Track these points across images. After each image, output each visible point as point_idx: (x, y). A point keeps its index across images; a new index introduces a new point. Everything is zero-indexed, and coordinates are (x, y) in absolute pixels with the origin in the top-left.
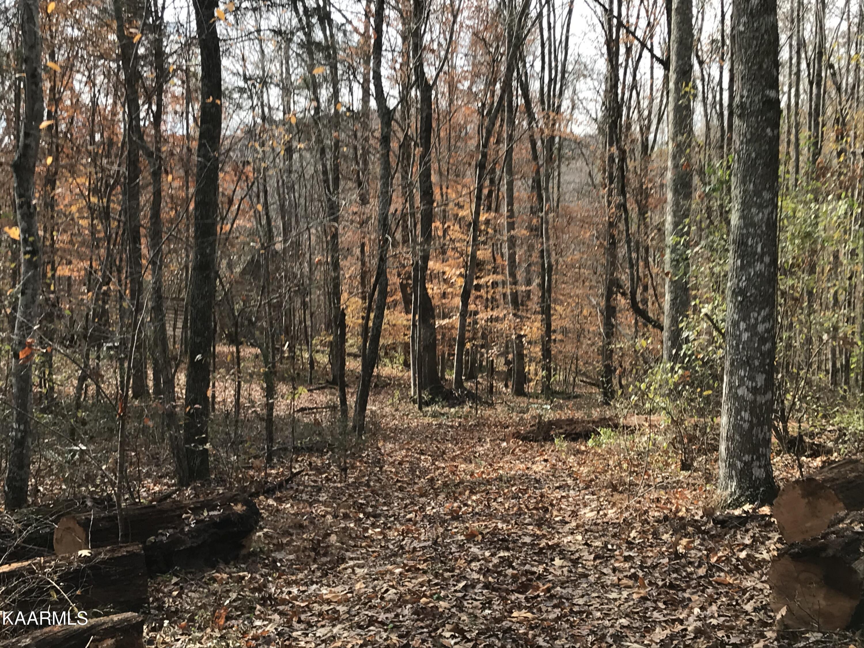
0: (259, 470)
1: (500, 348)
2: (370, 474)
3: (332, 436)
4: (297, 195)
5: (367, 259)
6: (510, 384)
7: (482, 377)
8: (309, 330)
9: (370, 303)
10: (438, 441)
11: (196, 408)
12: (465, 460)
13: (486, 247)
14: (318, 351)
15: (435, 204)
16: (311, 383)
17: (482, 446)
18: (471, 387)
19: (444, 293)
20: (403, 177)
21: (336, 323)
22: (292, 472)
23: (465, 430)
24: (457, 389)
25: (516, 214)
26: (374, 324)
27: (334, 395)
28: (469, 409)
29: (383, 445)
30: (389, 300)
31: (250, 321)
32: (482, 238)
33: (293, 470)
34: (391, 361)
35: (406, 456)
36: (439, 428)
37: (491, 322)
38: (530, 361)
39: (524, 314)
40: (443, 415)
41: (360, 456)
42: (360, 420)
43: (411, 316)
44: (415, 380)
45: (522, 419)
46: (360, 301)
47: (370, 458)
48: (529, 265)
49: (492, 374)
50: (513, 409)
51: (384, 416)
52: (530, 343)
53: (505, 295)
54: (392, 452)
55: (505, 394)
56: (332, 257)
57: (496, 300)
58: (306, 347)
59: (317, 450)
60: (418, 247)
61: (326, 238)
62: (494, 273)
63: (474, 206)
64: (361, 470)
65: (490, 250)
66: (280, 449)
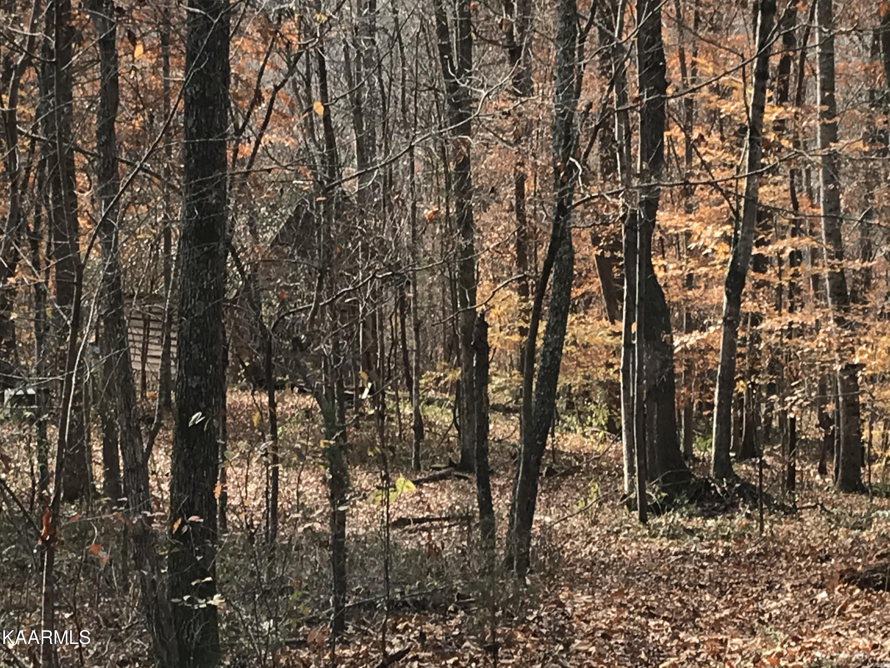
0: (318, 648)
1: (810, 390)
2: (546, 658)
3: (465, 577)
4: (385, 78)
5: (529, 209)
6: (831, 467)
7: (769, 454)
8: (413, 357)
9: (538, 302)
10: (682, 589)
11: (192, 523)
12: (741, 628)
13: (779, 178)
14: (430, 402)
15: (670, 91)
16: (418, 467)
17: (776, 598)
18: (748, 473)
19: (690, 276)
20: (602, 34)
21: (466, 344)
22: (385, 654)
23: (738, 564)
24: (719, 477)
25: (840, 107)
26: (546, 344)
27: (466, 492)
28: (745, 521)
29: (570, 597)
30: (576, 292)
31: (297, 340)
32: (770, 161)
33: (388, 649)
34: (582, 422)
35: (619, 621)
36: (684, 561)
37: (790, 337)
38: (873, 418)
39: (858, 319)
40: (691, 532)
41: (523, 620)
42: (520, 546)
43: (621, 326)
44: (631, 460)
45: (857, 541)
46: (516, 297)
47: (544, 624)
48: (869, 215)
49: (792, 447)
50: (838, 520)
51: (569, 536)
52: (872, 379)
53: (816, 279)
54: (588, 612)
55: (820, 488)
56: (460, 205)
57: (799, 291)
58: (407, 394)
59: (436, 608)
60: (635, 182)
61: (446, 166)
62: (793, 235)
63: (751, 91)
64: (525, 650)
65: (786, 186)
66: (360, 605)
